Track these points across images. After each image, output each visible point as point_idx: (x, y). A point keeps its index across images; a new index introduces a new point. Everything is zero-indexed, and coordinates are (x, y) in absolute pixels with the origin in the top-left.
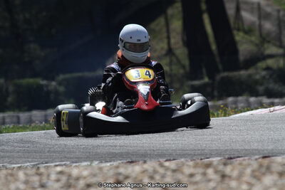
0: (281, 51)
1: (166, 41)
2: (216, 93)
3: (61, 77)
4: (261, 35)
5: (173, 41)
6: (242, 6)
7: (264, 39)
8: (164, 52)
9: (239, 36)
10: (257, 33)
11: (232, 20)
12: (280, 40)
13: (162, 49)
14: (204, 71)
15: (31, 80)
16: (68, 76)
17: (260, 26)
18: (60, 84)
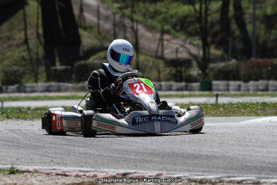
1: (23, 32)
2: (74, 76)
4: (99, 33)
5: (29, 32)
6: (84, 8)
8: (22, 41)
9: (81, 32)
10: (96, 30)
13: (20, 38)
14: (57, 59)
17: (98, 25)
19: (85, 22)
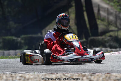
0: (116, 29)
2: (88, 46)
3: (23, 36)
6: (101, 9)
7: (109, 23)
9: (99, 22)
10: (107, 21)
11: (96, 15)
12: (116, 24)
14: (84, 36)
15: (10, 37)
16: (25, 36)
17: (108, 18)
18: (22, 39)
19: (101, 17)
